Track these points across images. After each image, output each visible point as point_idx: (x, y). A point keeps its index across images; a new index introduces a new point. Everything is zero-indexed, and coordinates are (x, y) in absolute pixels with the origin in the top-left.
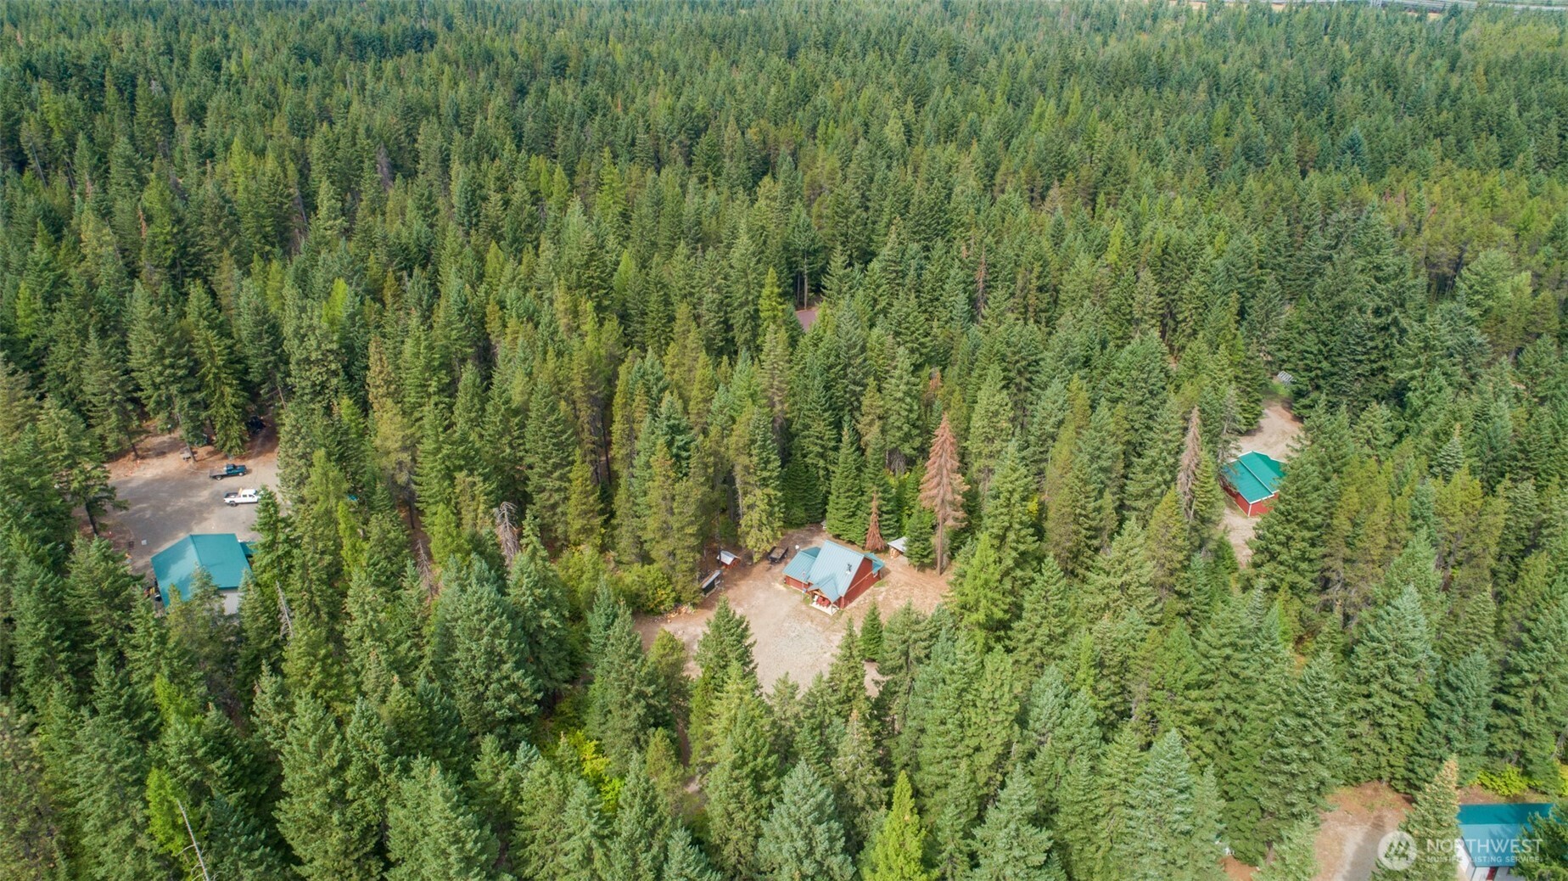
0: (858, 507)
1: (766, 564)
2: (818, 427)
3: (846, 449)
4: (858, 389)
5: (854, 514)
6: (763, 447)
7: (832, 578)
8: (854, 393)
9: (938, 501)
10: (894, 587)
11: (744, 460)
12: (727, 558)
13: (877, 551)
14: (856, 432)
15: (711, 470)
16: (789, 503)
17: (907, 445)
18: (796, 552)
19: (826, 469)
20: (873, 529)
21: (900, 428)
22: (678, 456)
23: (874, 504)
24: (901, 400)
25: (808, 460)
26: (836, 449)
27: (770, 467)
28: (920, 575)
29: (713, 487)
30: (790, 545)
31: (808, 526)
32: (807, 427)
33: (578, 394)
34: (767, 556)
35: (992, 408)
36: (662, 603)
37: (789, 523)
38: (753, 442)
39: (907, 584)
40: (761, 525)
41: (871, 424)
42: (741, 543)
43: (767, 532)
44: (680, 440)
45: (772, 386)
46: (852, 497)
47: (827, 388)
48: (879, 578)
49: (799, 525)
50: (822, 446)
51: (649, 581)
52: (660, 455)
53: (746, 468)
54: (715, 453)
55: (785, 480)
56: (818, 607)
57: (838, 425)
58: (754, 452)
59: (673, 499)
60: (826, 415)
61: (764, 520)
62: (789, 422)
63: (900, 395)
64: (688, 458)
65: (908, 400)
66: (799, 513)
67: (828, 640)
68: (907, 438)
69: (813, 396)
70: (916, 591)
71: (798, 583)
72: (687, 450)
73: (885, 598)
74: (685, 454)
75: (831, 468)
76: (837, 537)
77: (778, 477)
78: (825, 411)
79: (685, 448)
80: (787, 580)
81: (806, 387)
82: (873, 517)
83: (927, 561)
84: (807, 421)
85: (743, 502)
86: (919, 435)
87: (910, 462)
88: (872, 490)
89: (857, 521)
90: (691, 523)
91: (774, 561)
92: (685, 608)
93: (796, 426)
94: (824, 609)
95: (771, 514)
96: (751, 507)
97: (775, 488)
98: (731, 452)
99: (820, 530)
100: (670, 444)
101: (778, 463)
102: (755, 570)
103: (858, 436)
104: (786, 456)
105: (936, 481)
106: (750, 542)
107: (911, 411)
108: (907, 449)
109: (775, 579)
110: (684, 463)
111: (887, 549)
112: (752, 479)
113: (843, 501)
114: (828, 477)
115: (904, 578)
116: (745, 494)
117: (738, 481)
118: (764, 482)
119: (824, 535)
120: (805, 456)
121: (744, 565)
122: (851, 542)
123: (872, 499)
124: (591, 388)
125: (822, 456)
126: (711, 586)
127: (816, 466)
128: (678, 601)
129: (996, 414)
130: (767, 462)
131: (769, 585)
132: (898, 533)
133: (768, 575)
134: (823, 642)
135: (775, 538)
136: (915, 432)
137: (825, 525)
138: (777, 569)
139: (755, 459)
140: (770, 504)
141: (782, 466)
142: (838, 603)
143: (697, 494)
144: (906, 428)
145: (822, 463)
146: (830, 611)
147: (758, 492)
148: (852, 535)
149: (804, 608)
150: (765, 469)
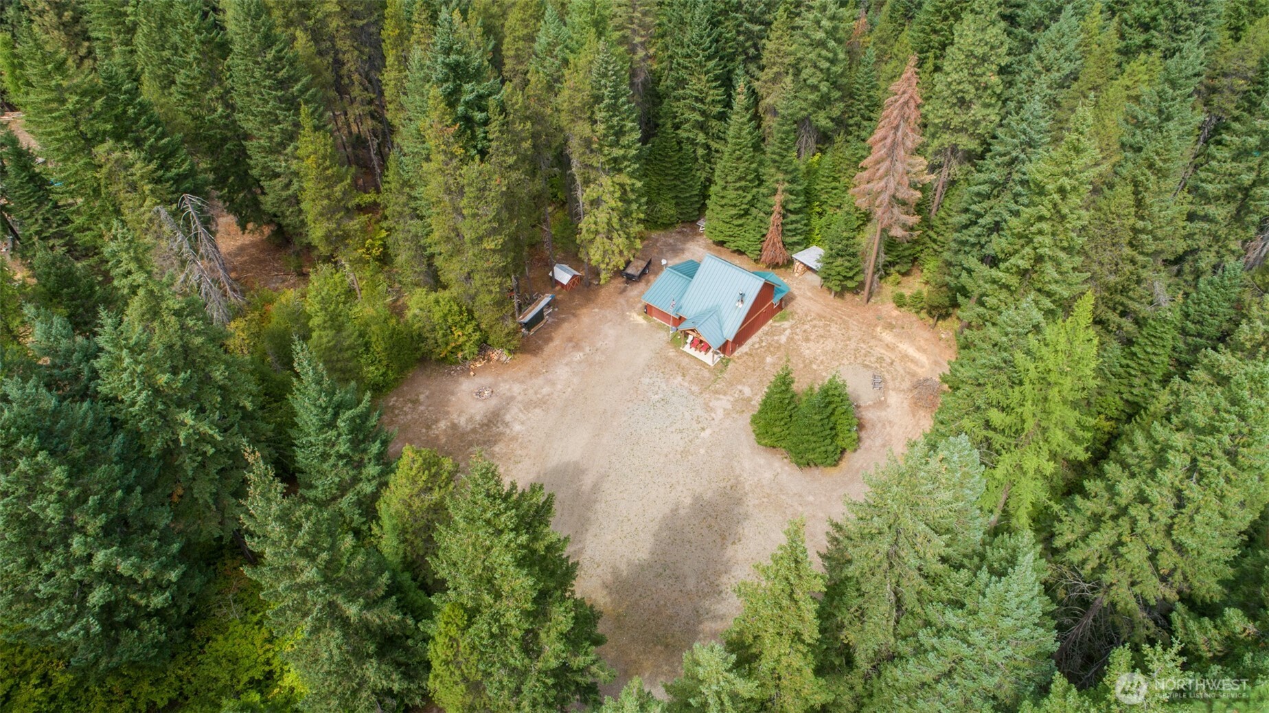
0: (752, 204)
1: (619, 283)
2: (698, 83)
3: (738, 118)
4: (757, 28)
5: (746, 213)
6: (613, 108)
7: (714, 311)
8: (749, 34)
9: (885, 197)
10: (802, 322)
11: (583, 129)
12: (563, 275)
13: (776, 266)
14: (753, 93)
15: (527, 145)
16: (652, 195)
17: (822, 114)
18: (661, 268)
19: (708, 147)
20: (773, 234)
21: (815, 88)
22: (468, 120)
23: (777, 199)
24: (822, 44)
25: (682, 134)
26: (722, 117)
27: (624, 140)
28: (838, 303)
29: (533, 174)
30: (654, 254)
31: (678, 227)
32: (681, 83)
33: (334, 23)
34: (619, 273)
35: (979, 51)
36: (459, 347)
37: (652, 222)
38: (598, 99)
39: (820, 317)
40: (610, 229)
41: (776, 79)
42: (582, 255)
43: (620, 240)
44: (469, 91)
45: (631, 20)
46: (744, 189)
47: (714, 24)
48: (780, 308)
49: (666, 226)
50: (703, 113)
51: (437, 316)
52: (435, 115)
53: (588, 142)
54: (537, 118)
55: (648, 162)
56: (692, 351)
57: (727, 82)
58: (599, 116)
59: (461, 192)
60: (711, 64)
61: (615, 220)
62: (656, 78)
63: (820, 35)
64: (486, 122)
65: (832, 44)
66: (667, 209)
67: (708, 408)
68: (824, 102)
69: (691, 34)
70: (834, 328)
71: (664, 316)
72: (482, 109)
73: (790, 339)
74: (478, 116)
75: (714, 145)
76: (721, 243)
77: (637, 158)
78: (709, 58)
79: (479, 103)
80: (648, 310)
81: (682, 22)
82: (775, 218)
83: (850, 284)
84: (683, 73)
85: (584, 196)
86: (841, 99)
87: (824, 139)
88: (775, 178)
89: (751, 223)
90: (493, 232)
91: (630, 279)
92: (497, 354)
93: (666, 83)
94: (701, 355)
95: (626, 214)
96: (596, 203)
97: (631, 175)
98: (564, 116)
99: (696, 233)
100: (451, 99)
101: (637, 135)
102: (603, 292)
103: (755, 97)
104: (650, 127)
105: (883, 167)
106: (595, 255)
107: (833, 62)
108: (822, 120)
109: (631, 307)
110: (479, 132)
111: (790, 263)
112: (596, 161)
113: (731, 194)
114: (708, 158)
115: (816, 308)
116: (587, 182)
117: (575, 162)
118: (615, 165)
119: (701, 241)
120: (677, 127)
121: (587, 285)
122: (740, 252)
123: (775, 192)
124: (355, 15)
125: (702, 127)
126: (539, 317)
127: (692, 142)
128: (484, 346)
129: (984, 59)
130: (620, 133)
131: (624, 317)
132: (806, 242)
133: (621, 300)
134: (700, 411)
135: (631, 247)
136: (836, 94)
137: (703, 224)
138: (634, 291)
139: (601, 128)
140: (624, 199)
141: (644, 140)
142: (724, 348)
143: (498, 185)
144: (824, 87)
145: (701, 138)
146: (708, 358)
147: (606, 180)
148: (742, 243)
149: (672, 353)
150: (615, 144)
